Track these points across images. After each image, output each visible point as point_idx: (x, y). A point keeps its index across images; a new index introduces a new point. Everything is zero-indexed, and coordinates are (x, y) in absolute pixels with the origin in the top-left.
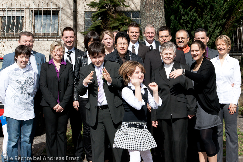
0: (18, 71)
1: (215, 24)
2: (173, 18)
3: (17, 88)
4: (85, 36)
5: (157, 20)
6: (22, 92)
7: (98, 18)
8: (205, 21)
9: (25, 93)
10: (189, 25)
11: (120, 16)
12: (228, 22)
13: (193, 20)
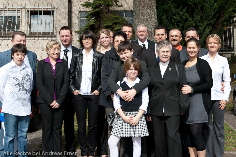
0: (15, 69)
1: (205, 23)
2: (164, 17)
3: (15, 85)
4: (79, 35)
5: (149, 19)
6: (20, 89)
7: (92, 18)
8: (196, 21)
9: (23, 89)
10: (180, 25)
11: (114, 15)
12: (218, 22)
13: (184, 19)
